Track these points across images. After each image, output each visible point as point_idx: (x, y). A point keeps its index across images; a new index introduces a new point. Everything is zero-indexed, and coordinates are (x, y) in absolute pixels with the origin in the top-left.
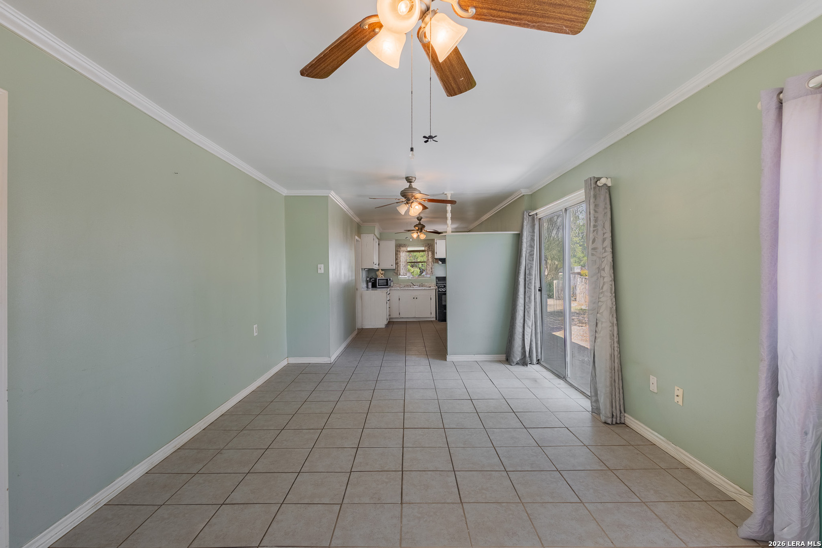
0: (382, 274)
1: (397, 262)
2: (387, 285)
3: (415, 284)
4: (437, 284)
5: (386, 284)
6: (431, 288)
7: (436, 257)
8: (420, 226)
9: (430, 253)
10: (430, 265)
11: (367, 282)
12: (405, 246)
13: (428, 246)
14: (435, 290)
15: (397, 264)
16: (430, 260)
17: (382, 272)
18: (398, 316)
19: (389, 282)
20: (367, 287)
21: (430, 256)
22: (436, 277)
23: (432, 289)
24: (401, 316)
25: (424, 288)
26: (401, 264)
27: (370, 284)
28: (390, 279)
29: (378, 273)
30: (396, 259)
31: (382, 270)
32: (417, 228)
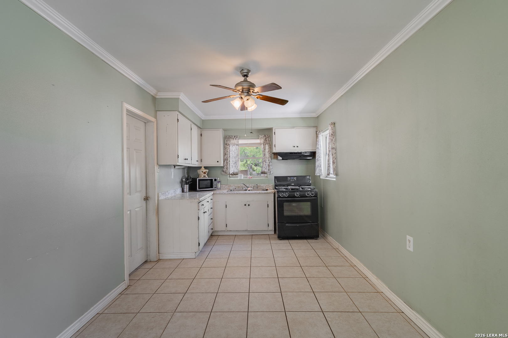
0: (205, 173)
1: (225, 157)
2: (212, 187)
3: (248, 185)
4: (276, 186)
5: (210, 185)
6: (268, 191)
7: (274, 151)
8: (246, 86)
9: (267, 147)
10: (267, 161)
11: (182, 183)
12: (236, 137)
13: (264, 138)
14: (273, 195)
15: (226, 160)
16: (267, 155)
17: (205, 171)
18: (224, 228)
19: (214, 183)
20: (183, 191)
21: (267, 150)
22: (275, 177)
23: (270, 193)
24: (228, 228)
25: (258, 192)
26: (231, 161)
27: (187, 187)
28: (215, 180)
29: (200, 172)
30: (225, 154)
31: (206, 168)
32: (240, 88)
